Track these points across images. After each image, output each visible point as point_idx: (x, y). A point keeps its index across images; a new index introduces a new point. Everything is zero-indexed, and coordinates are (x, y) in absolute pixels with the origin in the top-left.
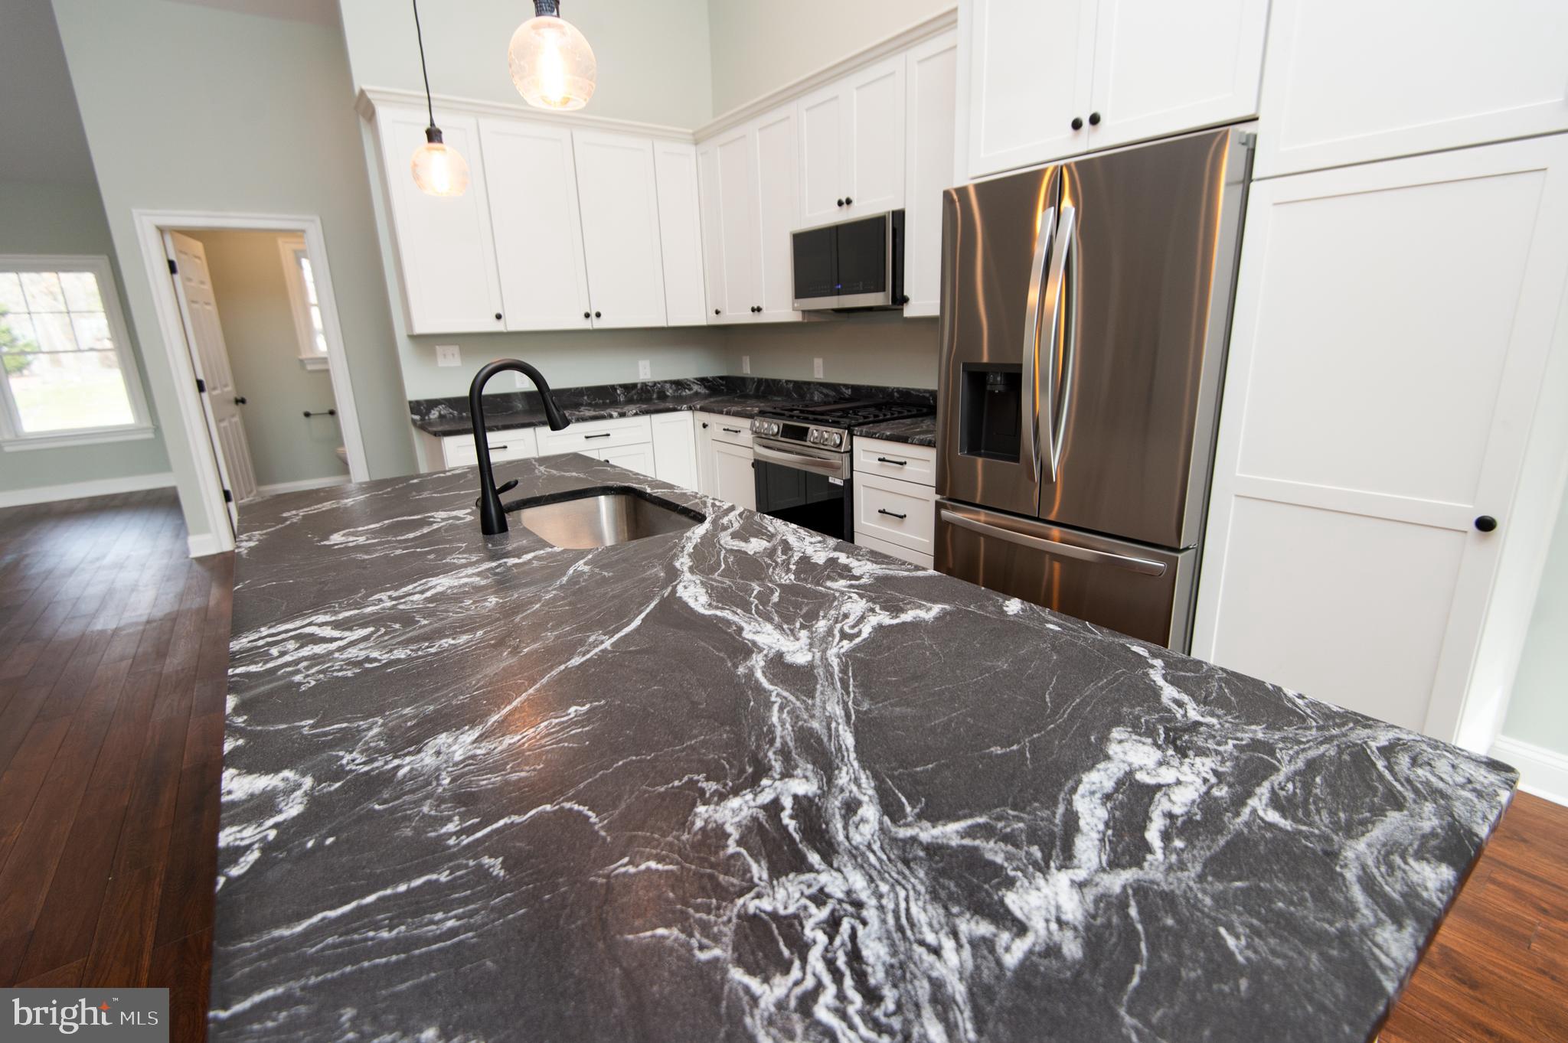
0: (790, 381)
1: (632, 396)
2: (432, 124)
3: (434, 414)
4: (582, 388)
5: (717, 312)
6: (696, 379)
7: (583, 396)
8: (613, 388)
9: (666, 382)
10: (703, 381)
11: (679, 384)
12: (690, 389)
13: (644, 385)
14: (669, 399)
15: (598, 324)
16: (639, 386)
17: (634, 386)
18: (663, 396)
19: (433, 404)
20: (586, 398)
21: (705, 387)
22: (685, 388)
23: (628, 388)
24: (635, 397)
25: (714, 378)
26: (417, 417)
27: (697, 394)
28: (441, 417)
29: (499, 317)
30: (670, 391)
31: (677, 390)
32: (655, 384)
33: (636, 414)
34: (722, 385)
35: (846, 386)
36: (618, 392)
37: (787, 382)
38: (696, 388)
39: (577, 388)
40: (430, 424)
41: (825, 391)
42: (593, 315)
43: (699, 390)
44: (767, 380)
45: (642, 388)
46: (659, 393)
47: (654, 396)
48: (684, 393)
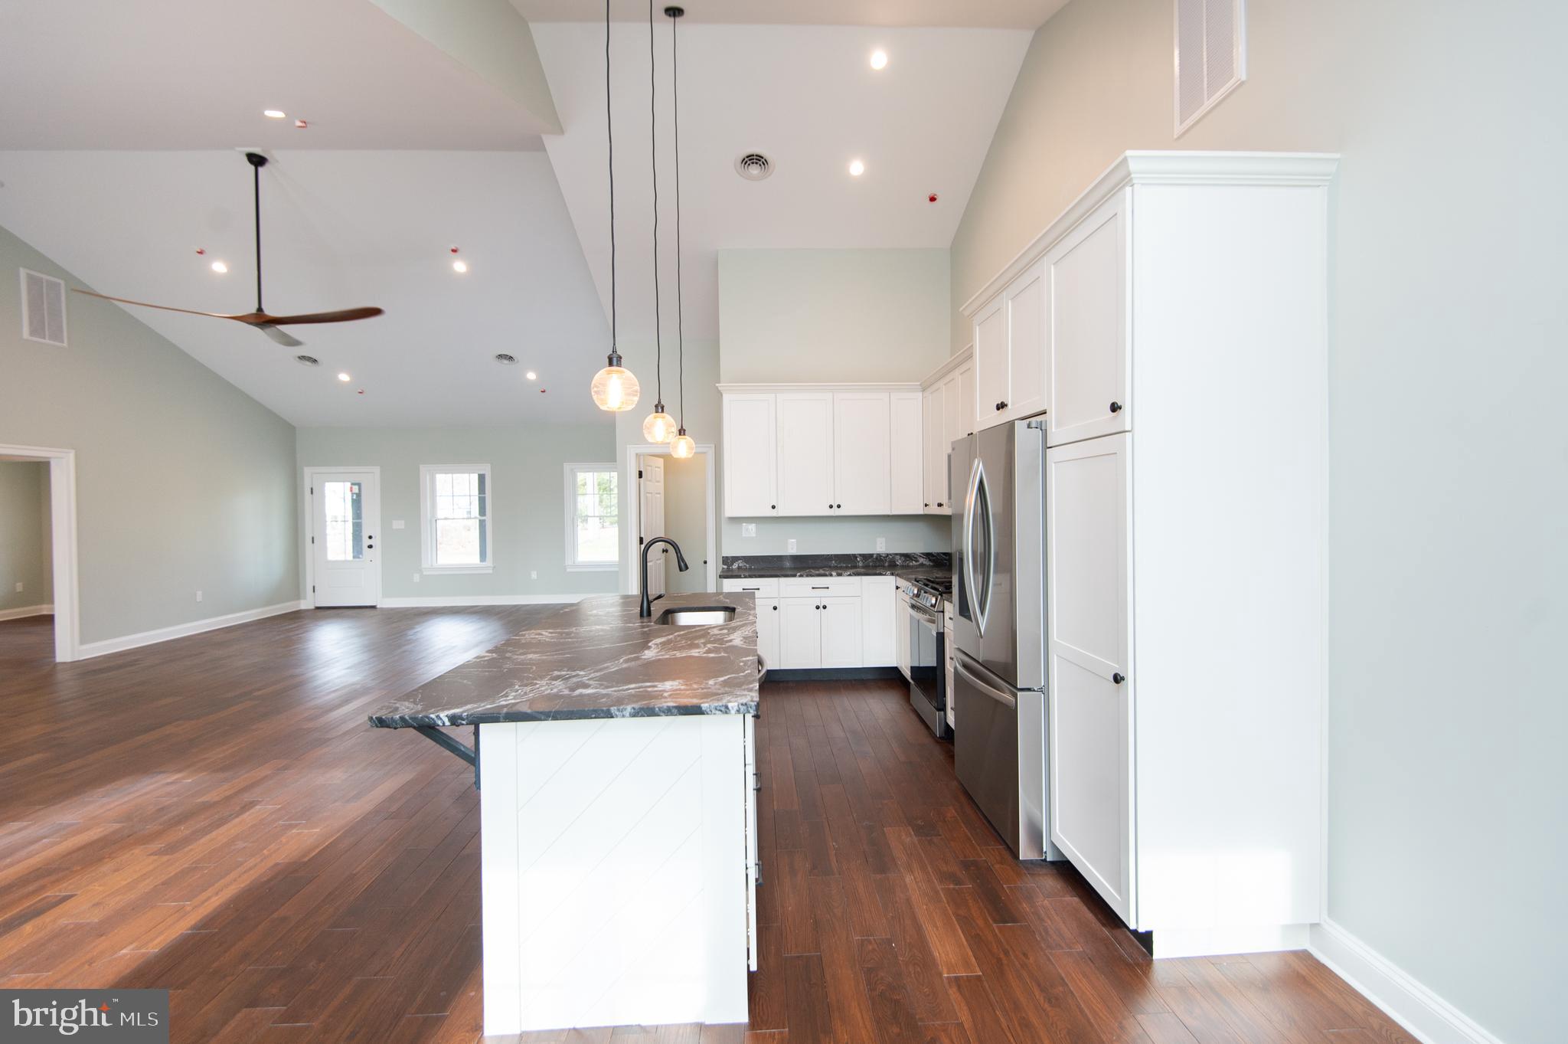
1: (869, 563)
2: (682, 427)
3: (735, 566)
5: (926, 506)
6: (922, 553)
7: (832, 560)
8: (855, 556)
9: (896, 554)
10: (928, 555)
11: (907, 557)
12: (917, 561)
13: (879, 555)
14: (898, 567)
15: (839, 512)
16: (875, 556)
17: (871, 555)
18: (893, 565)
19: (735, 559)
21: (930, 560)
23: (865, 557)
24: (871, 564)
25: (938, 554)
26: (725, 567)
27: (922, 565)
28: (739, 568)
29: (773, 507)
30: (900, 562)
32: (888, 555)
34: (946, 560)
36: (858, 559)
38: (921, 560)
40: (732, 570)
42: (835, 506)
43: (924, 563)
45: (877, 558)
46: (890, 562)
47: (887, 564)
48: (911, 564)
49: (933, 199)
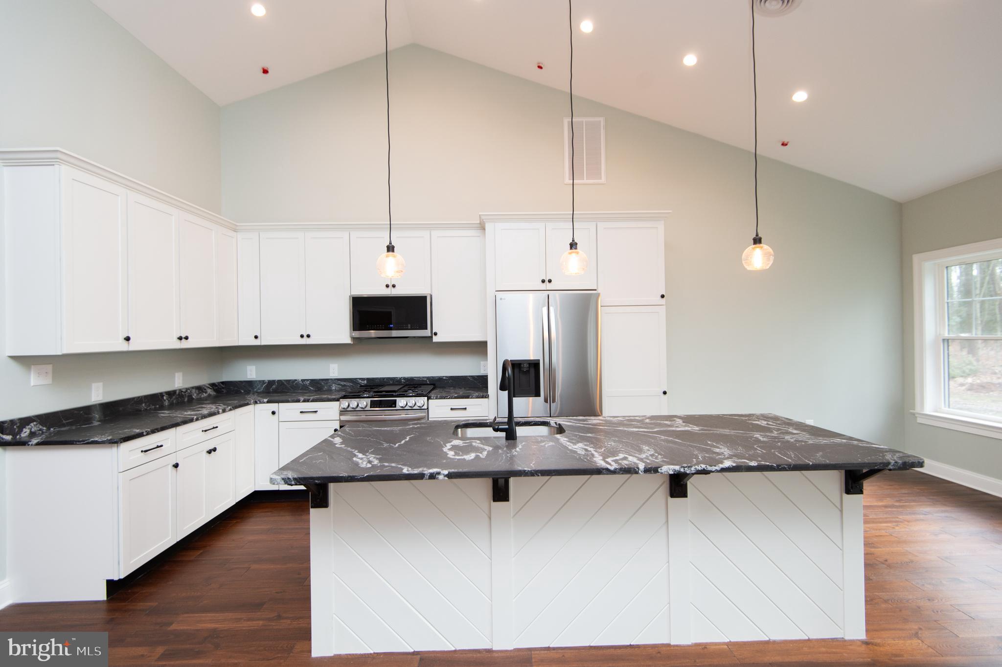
0: (307, 380)
1: (173, 401)
3: (25, 433)
4: (142, 397)
5: (256, 337)
6: (209, 384)
7: (141, 404)
8: (161, 394)
9: (193, 388)
11: (200, 389)
12: (206, 393)
13: (181, 391)
14: (194, 401)
15: (184, 345)
16: (177, 392)
17: (174, 392)
18: (191, 399)
19: (25, 421)
20: (144, 405)
21: (214, 390)
22: (203, 392)
23: (171, 394)
24: (174, 401)
25: (219, 383)
26: (9, 437)
27: (210, 395)
28: (31, 434)
29: (127, 340)
30: (195, 395)
31: (198, 394)
32: (187, 389)
33: (230, 410)
34: (223, 388)
35: (363, 379)
36: (165, 398)
37: (303, 381)
38: (209, 391)
39: (139, 397)
41: (342, 383)
42: (184, 338)
43: (211, 393)
44: (280, 382)
45: (179, 394)
46: (189, 396)
47: (186, 400)
48: (203, 396)
49: (265, 71)
